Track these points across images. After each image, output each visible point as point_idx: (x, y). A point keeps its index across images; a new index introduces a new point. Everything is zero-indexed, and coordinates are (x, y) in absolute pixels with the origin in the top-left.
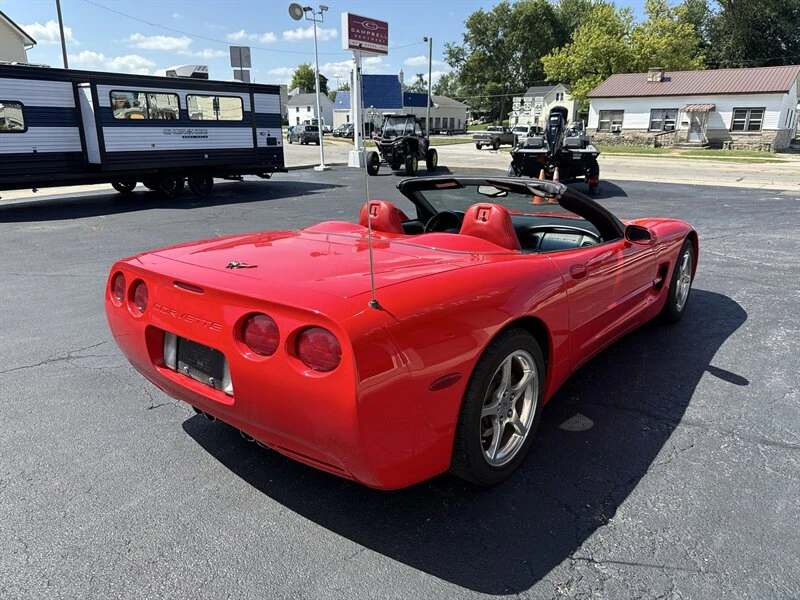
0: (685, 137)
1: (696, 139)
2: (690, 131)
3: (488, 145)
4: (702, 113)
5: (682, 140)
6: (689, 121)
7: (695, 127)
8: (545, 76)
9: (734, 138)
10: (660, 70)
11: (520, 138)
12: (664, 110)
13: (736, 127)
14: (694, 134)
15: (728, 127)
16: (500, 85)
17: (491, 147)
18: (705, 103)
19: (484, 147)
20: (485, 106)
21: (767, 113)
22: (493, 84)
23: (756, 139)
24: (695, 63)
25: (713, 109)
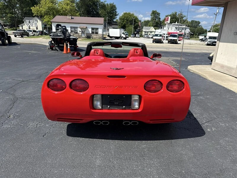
0: (81, 35)
1: (83, 36)
2: (82, 33)
3: (19, 36)
4: (84, 29)
5: (80, 36)
6: (81, 31)
7: (83, 32)
8: (33, 14)
9: (93, 36)
10: (70, 16)
11: (30, 34)
12: (74, 27)
13: (93, 33)
14: (83, 34)
15: (91, 33)
16: (13, 15)
17: (20, 36)
18: (84, 26)
19: (18, 36)
20: (8, 22)
21: (99, 29)
22: (11, 15)
23: (98, 36)
24: (77, 14)
25: (86, 28)
